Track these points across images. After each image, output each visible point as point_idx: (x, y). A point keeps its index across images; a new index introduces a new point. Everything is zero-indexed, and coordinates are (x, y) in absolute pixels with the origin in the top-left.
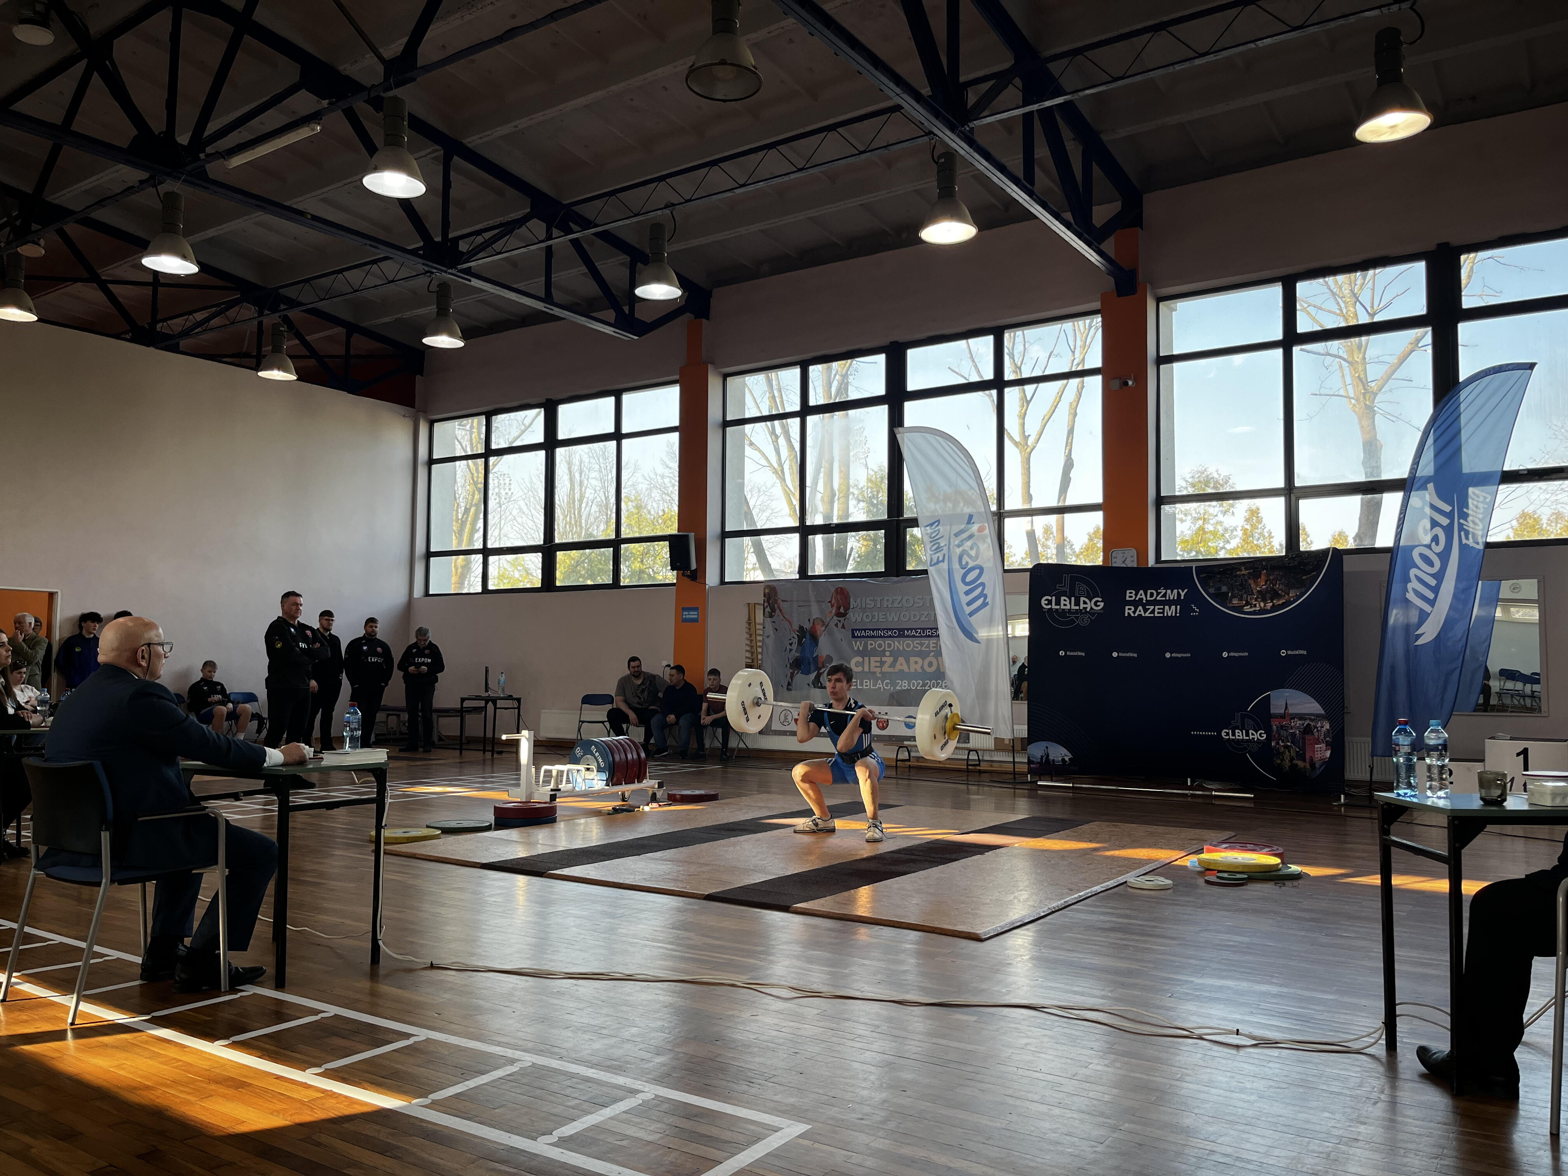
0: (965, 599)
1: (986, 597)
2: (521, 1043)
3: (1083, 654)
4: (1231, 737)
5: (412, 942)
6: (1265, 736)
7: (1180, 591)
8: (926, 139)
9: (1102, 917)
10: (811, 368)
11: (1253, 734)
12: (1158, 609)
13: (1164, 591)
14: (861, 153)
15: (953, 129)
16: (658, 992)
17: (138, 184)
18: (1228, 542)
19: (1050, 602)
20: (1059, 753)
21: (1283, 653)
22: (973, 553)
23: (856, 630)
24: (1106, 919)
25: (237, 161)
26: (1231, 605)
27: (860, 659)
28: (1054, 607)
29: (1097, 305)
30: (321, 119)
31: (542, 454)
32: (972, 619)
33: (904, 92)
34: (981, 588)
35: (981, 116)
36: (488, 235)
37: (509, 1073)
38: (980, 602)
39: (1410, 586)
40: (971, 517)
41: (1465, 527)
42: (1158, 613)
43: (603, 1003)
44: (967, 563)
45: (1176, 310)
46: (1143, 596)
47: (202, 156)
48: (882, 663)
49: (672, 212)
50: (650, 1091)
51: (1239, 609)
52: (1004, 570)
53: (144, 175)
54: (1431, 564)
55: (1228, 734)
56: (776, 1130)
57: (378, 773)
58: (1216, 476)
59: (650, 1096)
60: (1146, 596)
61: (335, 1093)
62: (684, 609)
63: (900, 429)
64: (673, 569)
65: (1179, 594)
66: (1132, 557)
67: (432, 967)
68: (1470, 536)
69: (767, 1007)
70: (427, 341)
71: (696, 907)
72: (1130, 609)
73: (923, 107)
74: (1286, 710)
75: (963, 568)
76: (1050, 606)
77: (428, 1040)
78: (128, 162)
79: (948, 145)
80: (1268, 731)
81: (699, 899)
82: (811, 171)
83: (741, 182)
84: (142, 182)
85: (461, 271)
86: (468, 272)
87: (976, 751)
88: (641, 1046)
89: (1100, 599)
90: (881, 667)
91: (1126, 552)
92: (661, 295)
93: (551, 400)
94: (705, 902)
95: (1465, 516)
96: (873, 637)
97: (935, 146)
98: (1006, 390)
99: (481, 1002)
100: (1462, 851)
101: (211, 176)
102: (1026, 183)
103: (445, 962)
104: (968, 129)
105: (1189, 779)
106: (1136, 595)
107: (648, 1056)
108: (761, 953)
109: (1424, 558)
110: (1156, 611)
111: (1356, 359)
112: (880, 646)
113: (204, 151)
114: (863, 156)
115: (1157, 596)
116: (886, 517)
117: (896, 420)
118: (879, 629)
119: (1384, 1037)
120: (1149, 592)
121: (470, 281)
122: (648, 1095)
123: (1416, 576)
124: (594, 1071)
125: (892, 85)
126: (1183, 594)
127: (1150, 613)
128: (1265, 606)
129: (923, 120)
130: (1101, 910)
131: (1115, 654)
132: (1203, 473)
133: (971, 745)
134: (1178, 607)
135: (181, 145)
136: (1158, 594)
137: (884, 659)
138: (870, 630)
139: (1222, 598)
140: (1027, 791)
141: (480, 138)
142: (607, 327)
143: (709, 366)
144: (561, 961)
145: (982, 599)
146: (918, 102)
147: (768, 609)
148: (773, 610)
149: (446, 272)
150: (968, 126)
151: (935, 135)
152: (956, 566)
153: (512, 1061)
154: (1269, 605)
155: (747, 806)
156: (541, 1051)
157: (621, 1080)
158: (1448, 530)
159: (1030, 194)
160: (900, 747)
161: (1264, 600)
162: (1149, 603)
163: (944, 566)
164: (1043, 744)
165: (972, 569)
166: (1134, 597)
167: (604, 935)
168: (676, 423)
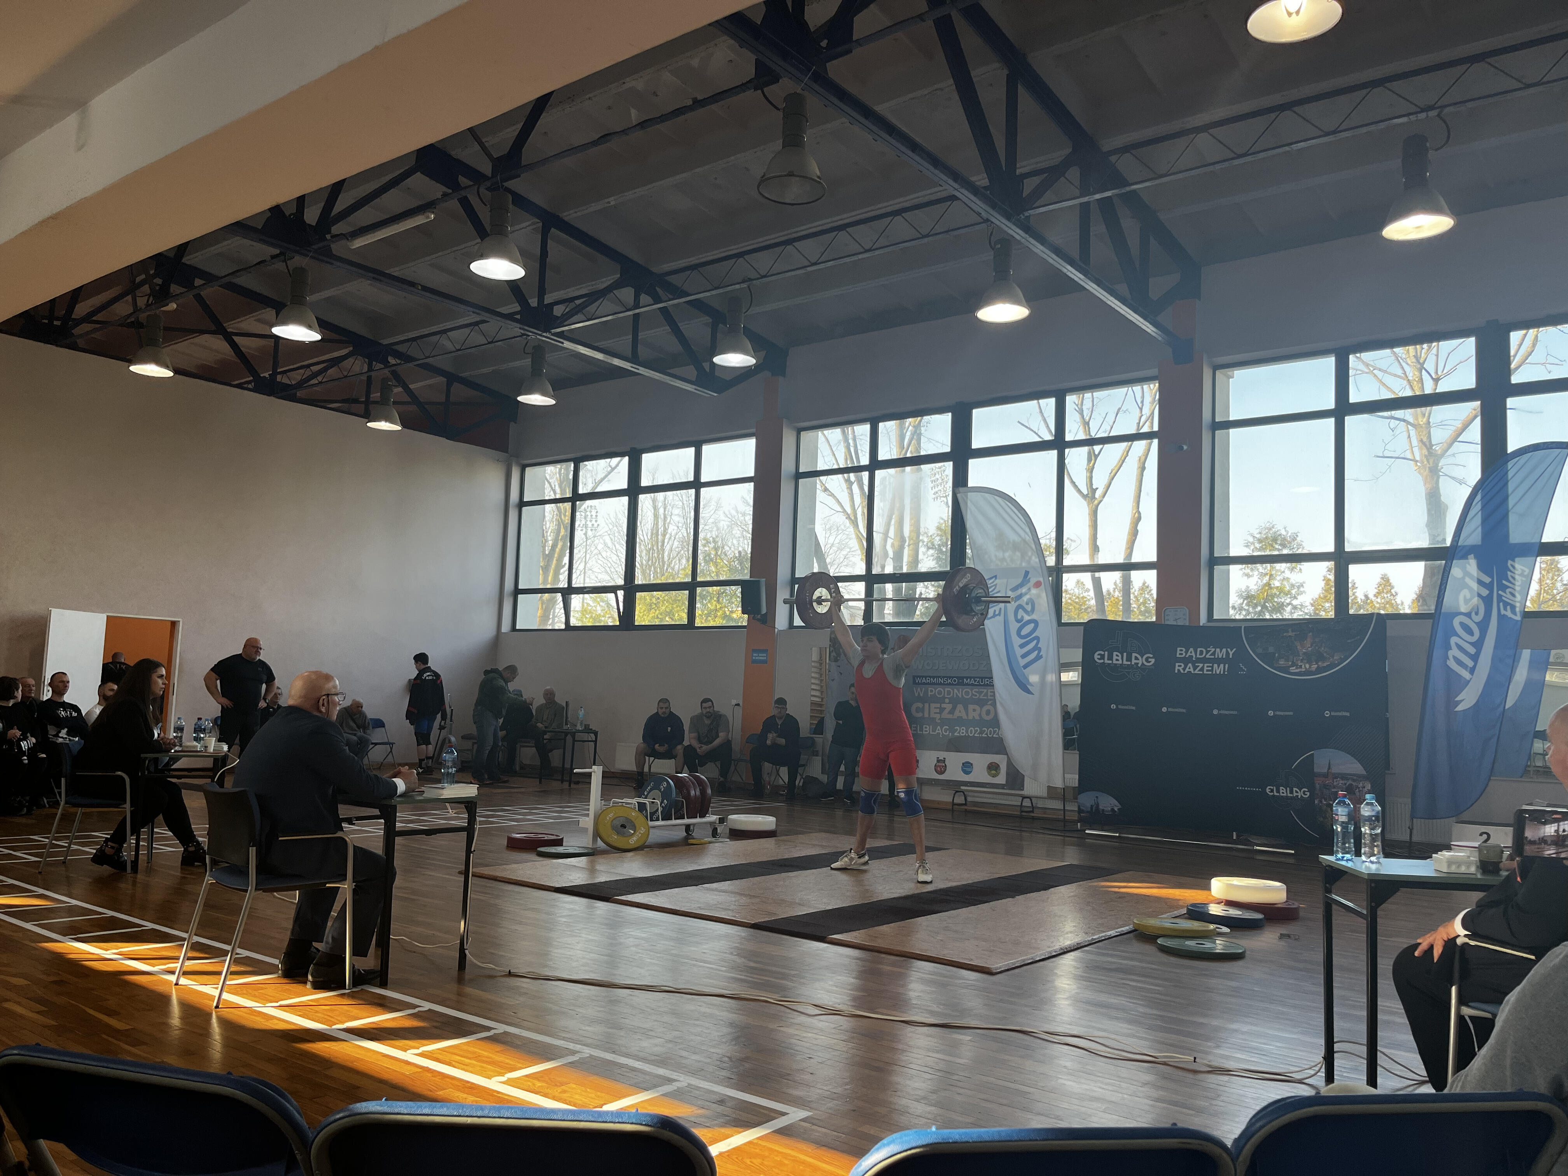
0: (1019, 652)
1: (1040, 650)
2: (581, 1039)
3: (1134, 708)
4: (1276, 794)
5: (493, 953)
6: (1308, 793)
7: (1229, 650)
8: (984, 226)
9: (1110, 959)
10: (881, 425)
11: (1297, 792)
12: (1207, 667)
13: (1213, 650)
14: (924, 237)
15: (1009, 219)
16: (700, 1004)
17: (268, 258)
18: (1295, 598)
19: (1102, 657)
20: (1108, 803)
21: (1327, 714)
22: (1029, 608)
23: (917, 677)
24: (1113, 960)
25: (359, 243)
26: (1278, 665)
27: (920, 705)
28: (1106, 661)
29: (1154, 372)
30: (435, 208)
31: (625, 500)
32: (1026, 671)
33: (963, 187)
34: (1035, 641)
35: (1035, 206)
36: (578, 302)
37: (570, 1061)
38: (1033, 656)
39: (1451, 653)
40: (1027, 573)
41: (1504, 598)
42: (1207, 670)
43: (653, 1011)
44: (1022, 617)
45: (1233, 377)
46: (1193, 654)
47: (328, 237)
48: (942, 710)
49: (749, 287)
50: (683, 1080)
51: (1286, 670)
52: (1060, 624)
53: (278, 251)
54: (1471, 633)
55: (1272, 791)
56: (784, 1114)
57: (469, 805)
58: (1283, 532)
59: (685, 1084)
60: (1196, 655)
61: (430, 1069)
62: (754, 651)
63: (961, 489)
64: (743, 613)
65: (1227, 653)
66: (1184, 615)
67: (510, 974)
68: (1508, 607)
69: (792, 1021)
70: (521, 399)
71: (743, 934)
72: (1181, 666)
73: (980, 200)
74: (1329, 768)
75: (1018, 621)
76: (1102, 661)
77: (505, 1033)
78: (261, 241)
79: (1005, 232)
80: (1312, 789)
81: (746, 927)
82: (877, 252)
83: (813, 261)
84: (273, 257)
85: (555, 334)
86: (561, 335)
87: (1030, 798)
88: (678, 1047)
89: (1151, 656)
90: (940, 713)
91: (1179, 610)
92: (738, 363)
93: (635, 448)
94: (752, 930)
95: (1504, 588)
96: (934, 684)
97: (992, 233)
98: (1067, 451)
99: (550, 1005)
100: (1378, 909)
101: (334, 253)
102: (1083, 264)
103: (521, 971)
104: (1023, 217)
105: (1234, 833)
106: (1186, 652)
107: (684, 1054)
108: (794, 976)
109: (1464, 626)
110: (1206, 668)
111: (1421, 423)
112: (940, 692)
113: (329, 232)
114: (926, 240)
115: (1207, 654)
116: (948, 569)
117: (960, 478)
118: (939, 677)
119: (1323, 1070)
120: (1199, 649)
121: (563, 343)
122: (683, 1083)
123: (1457, 644)
124: (640, 1063)
125: (951, 182)
126: (1231, 653)
127: (1199, 671)
128: (1310, 667)
129: (981, 211)
130: (1110, 952)
131: (1164, 709)
132: (1270, 529)
133: (1025, 792)
134: (1227, 665)
135: (310, 225)
136: (1207, 652)
137: (944, 706)
138: (930, 677)
139: (1269, 658)
140: (1076, 839)
141: (576, 212)
142: (686, 384)
143: (784, 420)
144: (620, 975)
145: (1036, 652)
146: (975, 195)
147: (834, 654)
148: (839, 655)
149: (541, 335)
150: (1024, 215)
151: (992, 222)
152: (1011, 617)
153: (574, 1053)
154: (1314, 667)
155: (801, 843)
156: (597, 1046)
157: (661, 1071)
158: (1487, 601)
159: (1085, 273)
160: (957, 792)
161: (1310, 662)
162: (1199, 660)
163: (1001, 619)
164: (1093, 794)
165: (1029, 622)
166: (1184, 654)
167: (659, 955)
168: (752, 473)
